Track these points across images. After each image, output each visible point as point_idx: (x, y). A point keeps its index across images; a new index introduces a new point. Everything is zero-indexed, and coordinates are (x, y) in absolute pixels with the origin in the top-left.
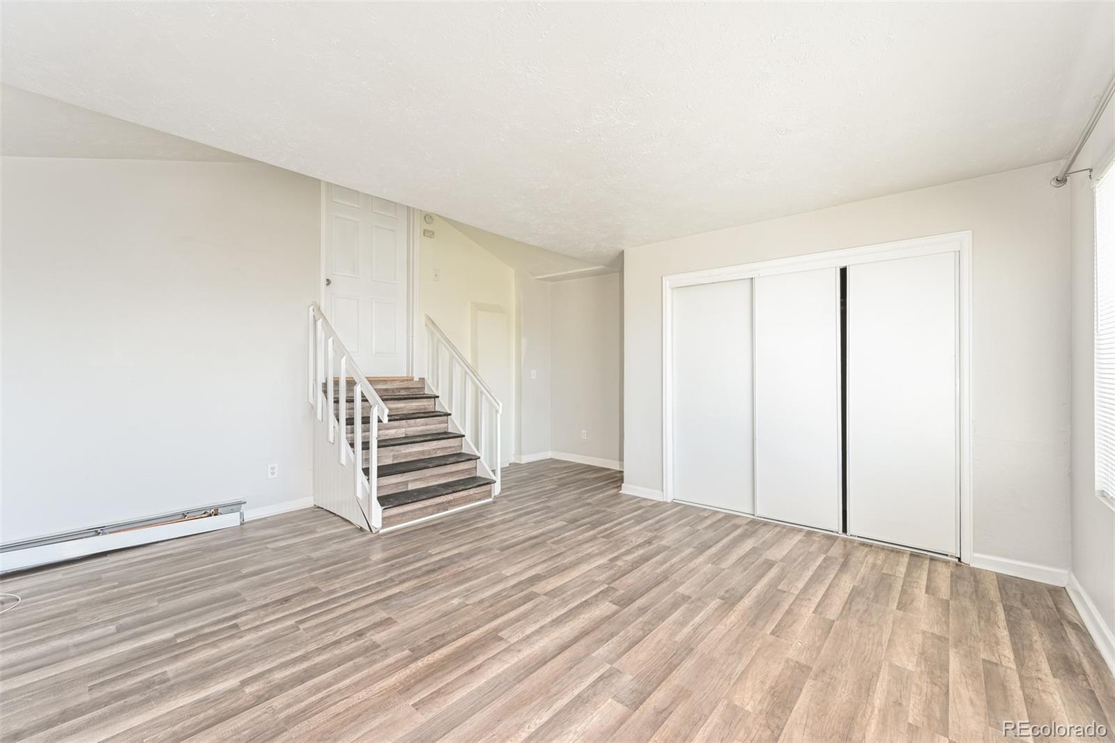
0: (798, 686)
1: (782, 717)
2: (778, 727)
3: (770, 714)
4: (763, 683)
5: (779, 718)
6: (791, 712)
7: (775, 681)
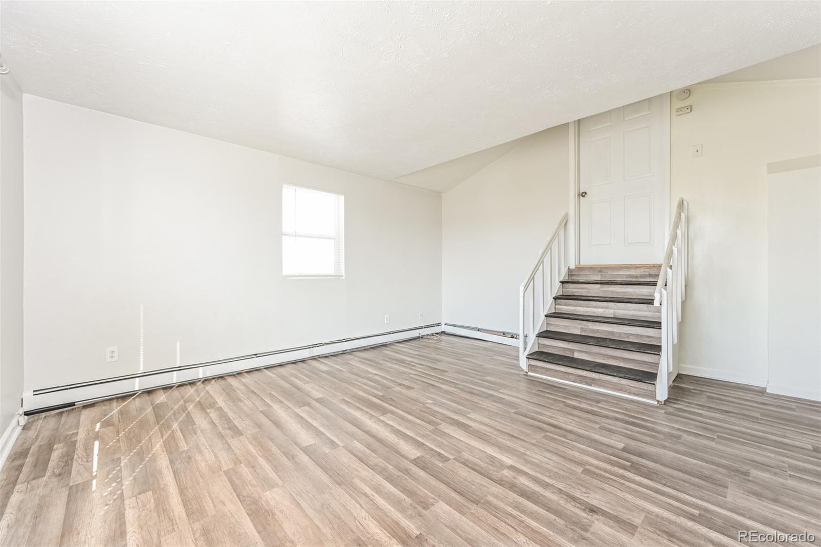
0: (264, 533)
1: (248, 506)
2: (244, 501)
3: (255, 502)
4: (281, 511)
5: (249, 505)
6: (248, 514)
7: (278, 520)
